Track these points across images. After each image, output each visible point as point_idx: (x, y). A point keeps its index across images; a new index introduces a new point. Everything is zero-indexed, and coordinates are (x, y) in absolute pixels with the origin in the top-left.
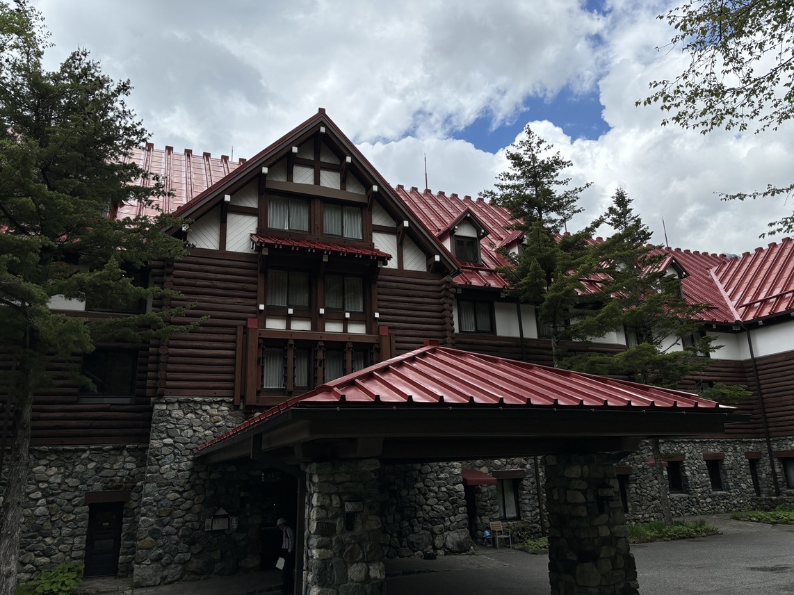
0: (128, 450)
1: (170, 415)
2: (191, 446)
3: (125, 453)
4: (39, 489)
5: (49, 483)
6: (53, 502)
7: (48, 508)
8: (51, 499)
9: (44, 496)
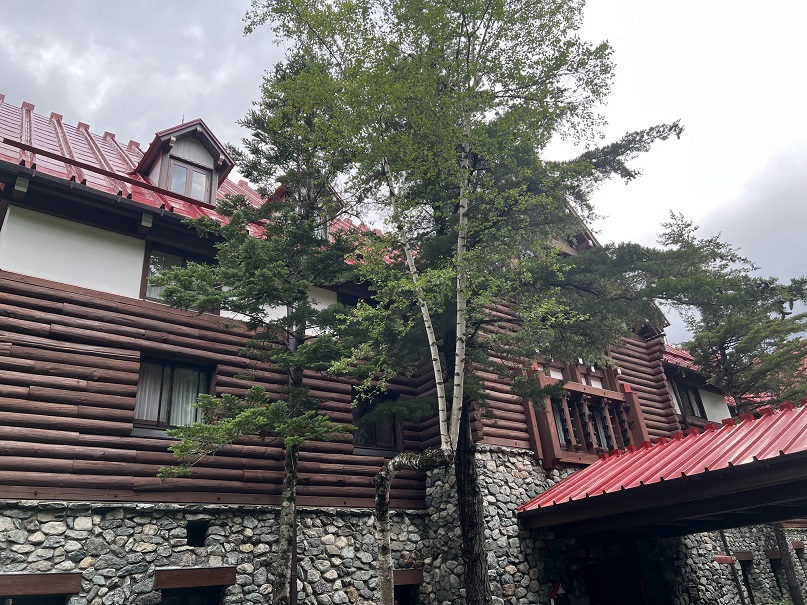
0: (408, 515)
1: (485, 467)
2: (513, 506)
3: (407, 520)
4: (333, 566)
5: (342, 558)
6: (350, 584)
7: (346, 593)
8: (348, 579)
9: (339, 576)
